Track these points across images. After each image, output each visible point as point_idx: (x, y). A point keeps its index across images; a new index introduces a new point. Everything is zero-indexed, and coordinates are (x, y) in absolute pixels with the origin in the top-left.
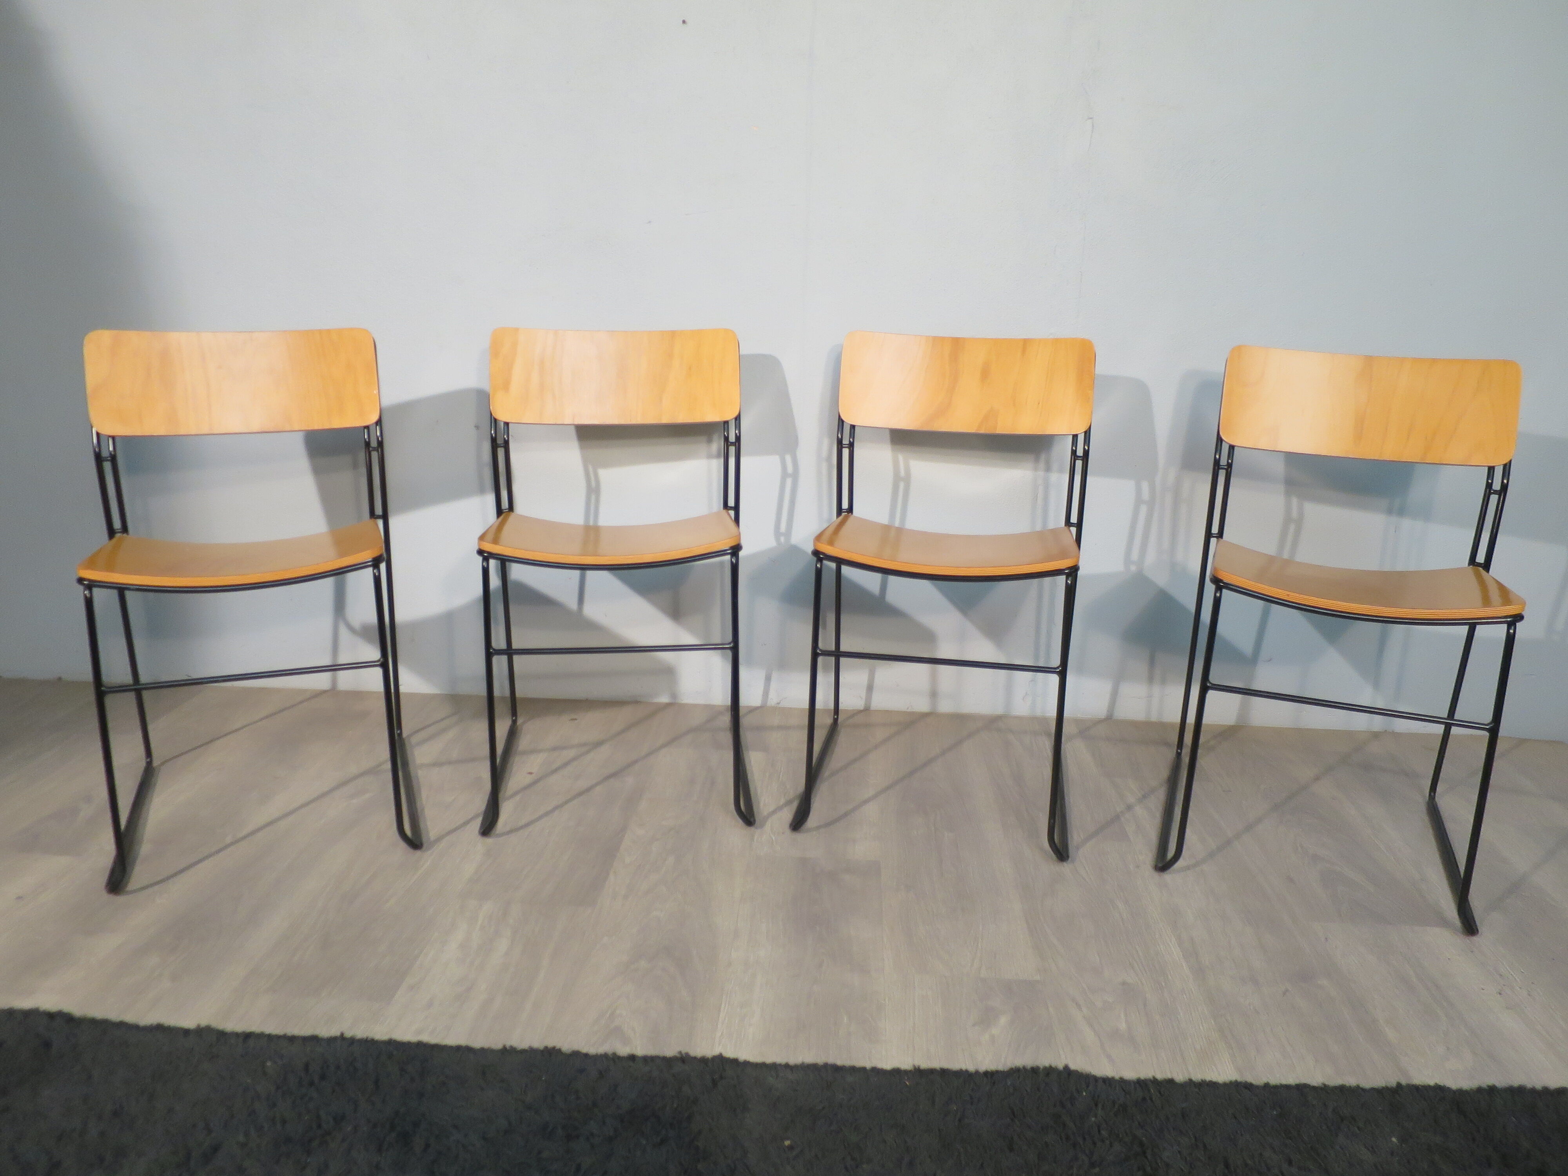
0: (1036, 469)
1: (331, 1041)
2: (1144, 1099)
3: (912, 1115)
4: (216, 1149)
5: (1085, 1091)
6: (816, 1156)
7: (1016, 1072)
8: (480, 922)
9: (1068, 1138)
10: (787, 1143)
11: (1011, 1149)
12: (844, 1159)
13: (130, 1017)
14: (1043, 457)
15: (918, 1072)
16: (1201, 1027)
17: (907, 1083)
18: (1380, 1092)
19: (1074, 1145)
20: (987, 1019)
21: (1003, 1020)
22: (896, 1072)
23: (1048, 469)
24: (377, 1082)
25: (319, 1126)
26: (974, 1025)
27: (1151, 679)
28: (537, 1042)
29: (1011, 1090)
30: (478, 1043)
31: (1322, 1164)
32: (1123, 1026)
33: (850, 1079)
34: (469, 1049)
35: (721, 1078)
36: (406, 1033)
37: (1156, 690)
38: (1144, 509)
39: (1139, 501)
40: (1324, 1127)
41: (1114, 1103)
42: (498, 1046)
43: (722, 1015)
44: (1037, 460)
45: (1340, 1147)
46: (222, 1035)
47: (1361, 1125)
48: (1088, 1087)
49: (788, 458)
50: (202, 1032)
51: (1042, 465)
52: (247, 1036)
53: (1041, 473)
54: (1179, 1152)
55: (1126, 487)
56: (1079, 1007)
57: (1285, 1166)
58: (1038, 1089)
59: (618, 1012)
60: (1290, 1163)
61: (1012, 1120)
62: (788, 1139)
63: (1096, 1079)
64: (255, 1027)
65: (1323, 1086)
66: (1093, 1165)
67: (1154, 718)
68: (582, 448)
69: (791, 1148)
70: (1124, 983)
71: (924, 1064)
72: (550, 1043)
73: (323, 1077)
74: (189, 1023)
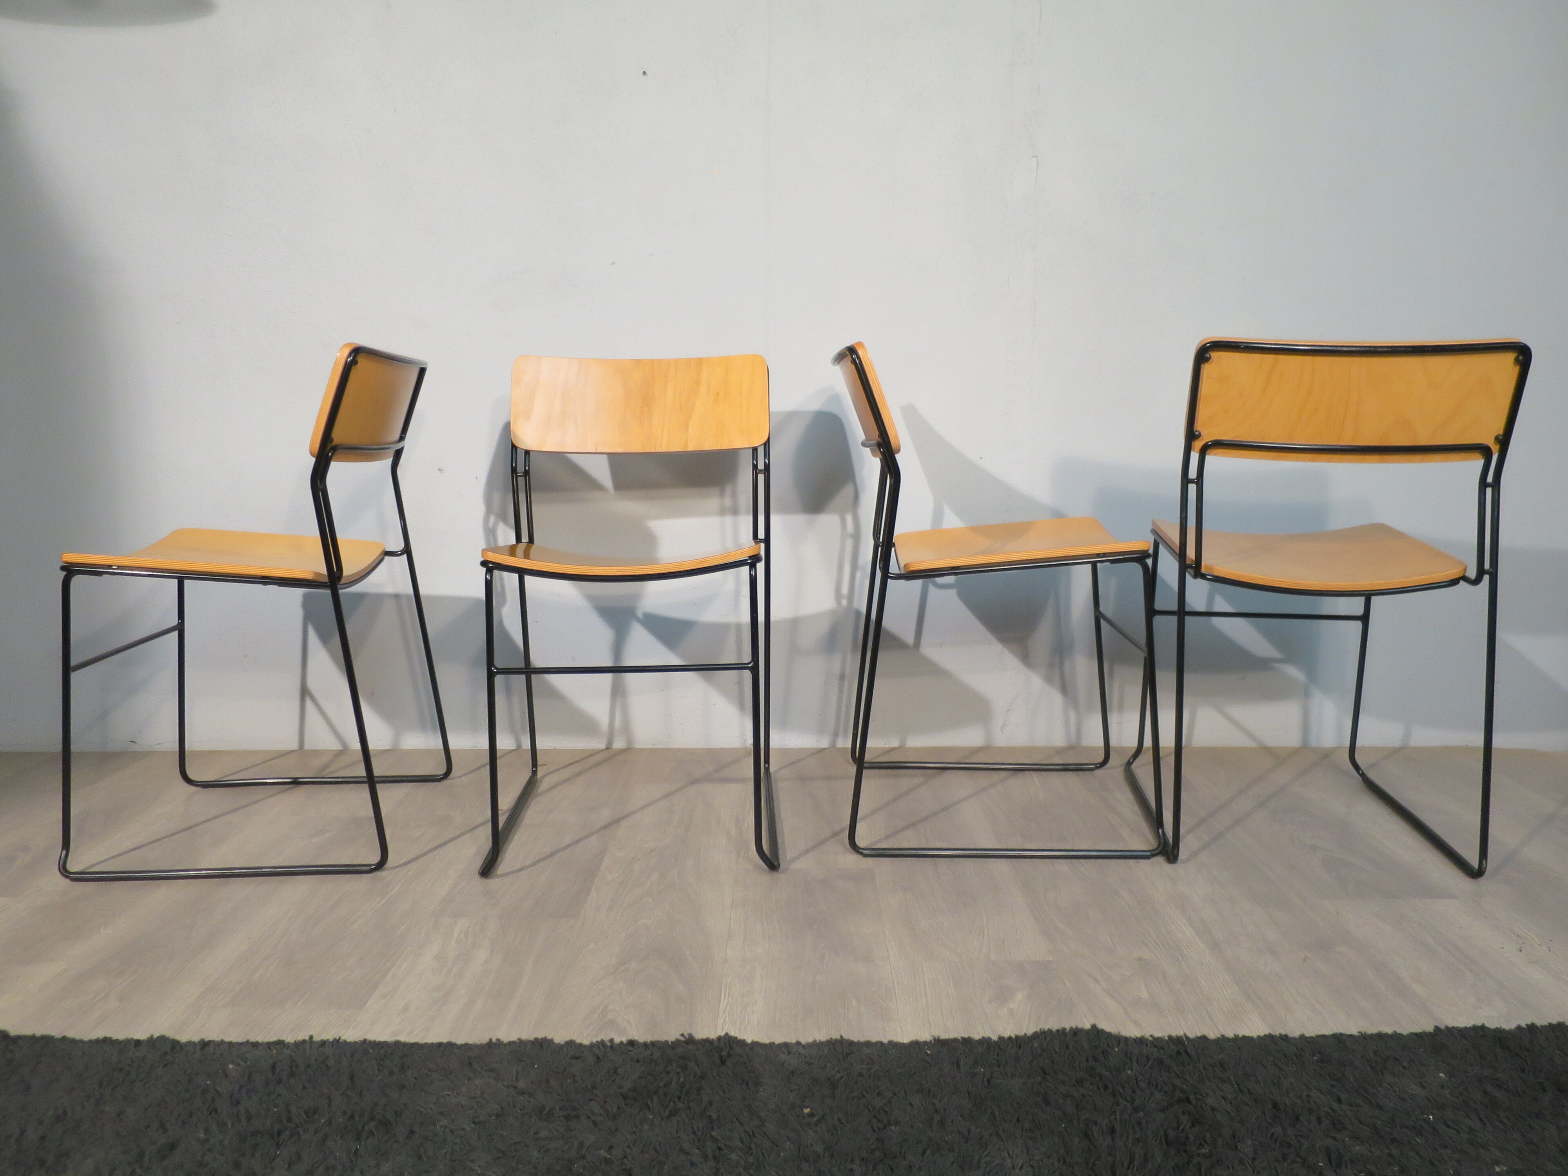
1: (299, 1045)
2: (1178, 1053)
3: (938, 1079)
4: (173, 1147)
5: (1117, 1048)
6: (839, 1120)
7: (1043, 1036)
8: (456, 935)
9: (1106, 1088)
10: (806, 1111)
11: (1048, 1103)
12: (869, 1122)
13: (73, 1034)
15: (939, 1043)
16: (1225, 992)
17: (929, 1052)
18: (1419, 1037)
19: (1113, 1094)
20: (1003, 995)
21: (1019, 996)
22: (915, 1045)
24: (352, 1077)
25: (289, 1120)
26: (990, 1001)
28: (527, 1035)
29: (1039, 1051)
30: (460, 1039)
31: (1373, 1101)
32: (1144, 995)
33: (867, 1051)
34: (450, 1045)
35: (729, 1055)
36: (382, 1033)
40: (1369, 1069)
41: (1148, 1058)
42: (485, 1040)
43: (723, 1005)
45: (1388, 1084)
46: (175, 1043)
47: (1405, 1064)
48: (1118, 1044)
50: (154, 1043)
52: (204, 1044)
54: (1223, 1098)
56: (1096, 980)
57: (1335, 1105)
58: (1067, 1047)
59: (611, 1007)
60: (1339, 1101)
61: (1044, 1078)
62: (806, 1108)
63: (1126, 1039)
64: (213, 1035)
65: (1360, 1035)
66: (1136, 1110)
69: (811, 1115)
70: (1140, 959)
71: (944, 1036)
72: (540, 1035)
73: (292, 1075)
74: (141, 1035)
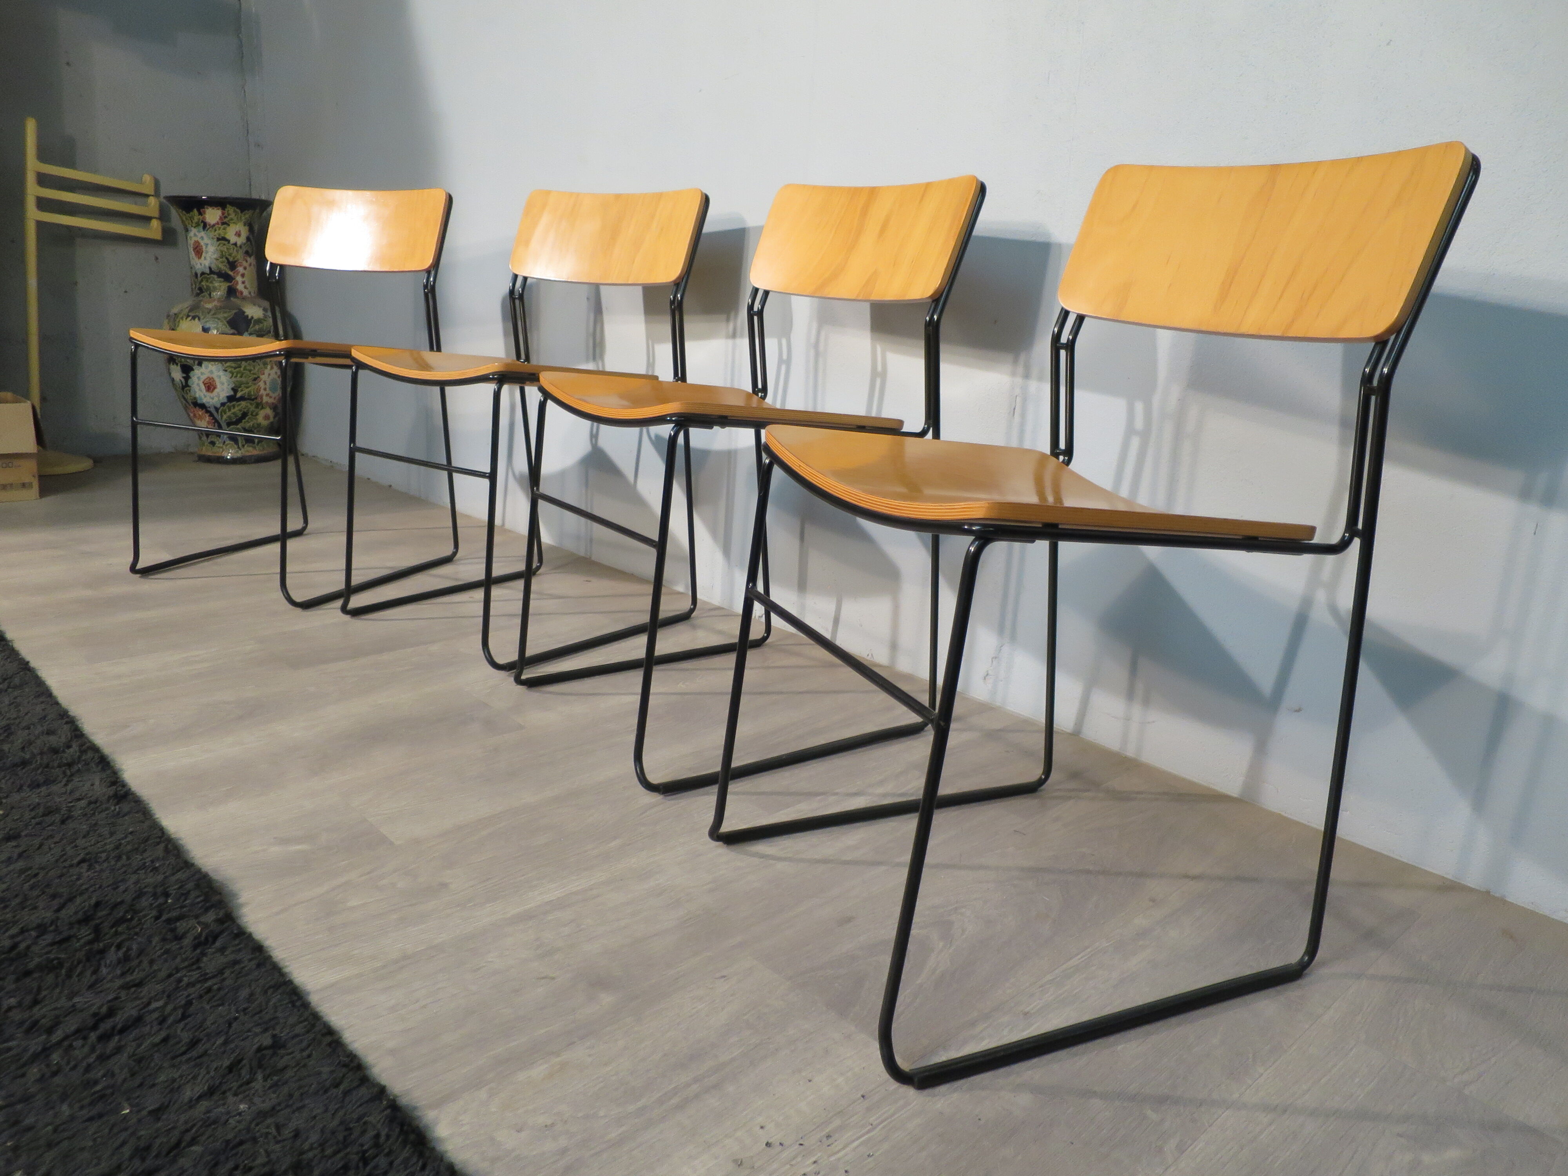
0: (1013, 374)
14: (1023, 357)
23: (1027, 376)
27: (1130, 695)
37: (1137, 711)
38: (1135, 443)
39: (1130, 430)
44: (1016, 361)
49: (784, 341)
51: (1020, 369)
53: (1019, 380)
55: (1116, 407)
67: (1130, 752)
68: (647, 322)
